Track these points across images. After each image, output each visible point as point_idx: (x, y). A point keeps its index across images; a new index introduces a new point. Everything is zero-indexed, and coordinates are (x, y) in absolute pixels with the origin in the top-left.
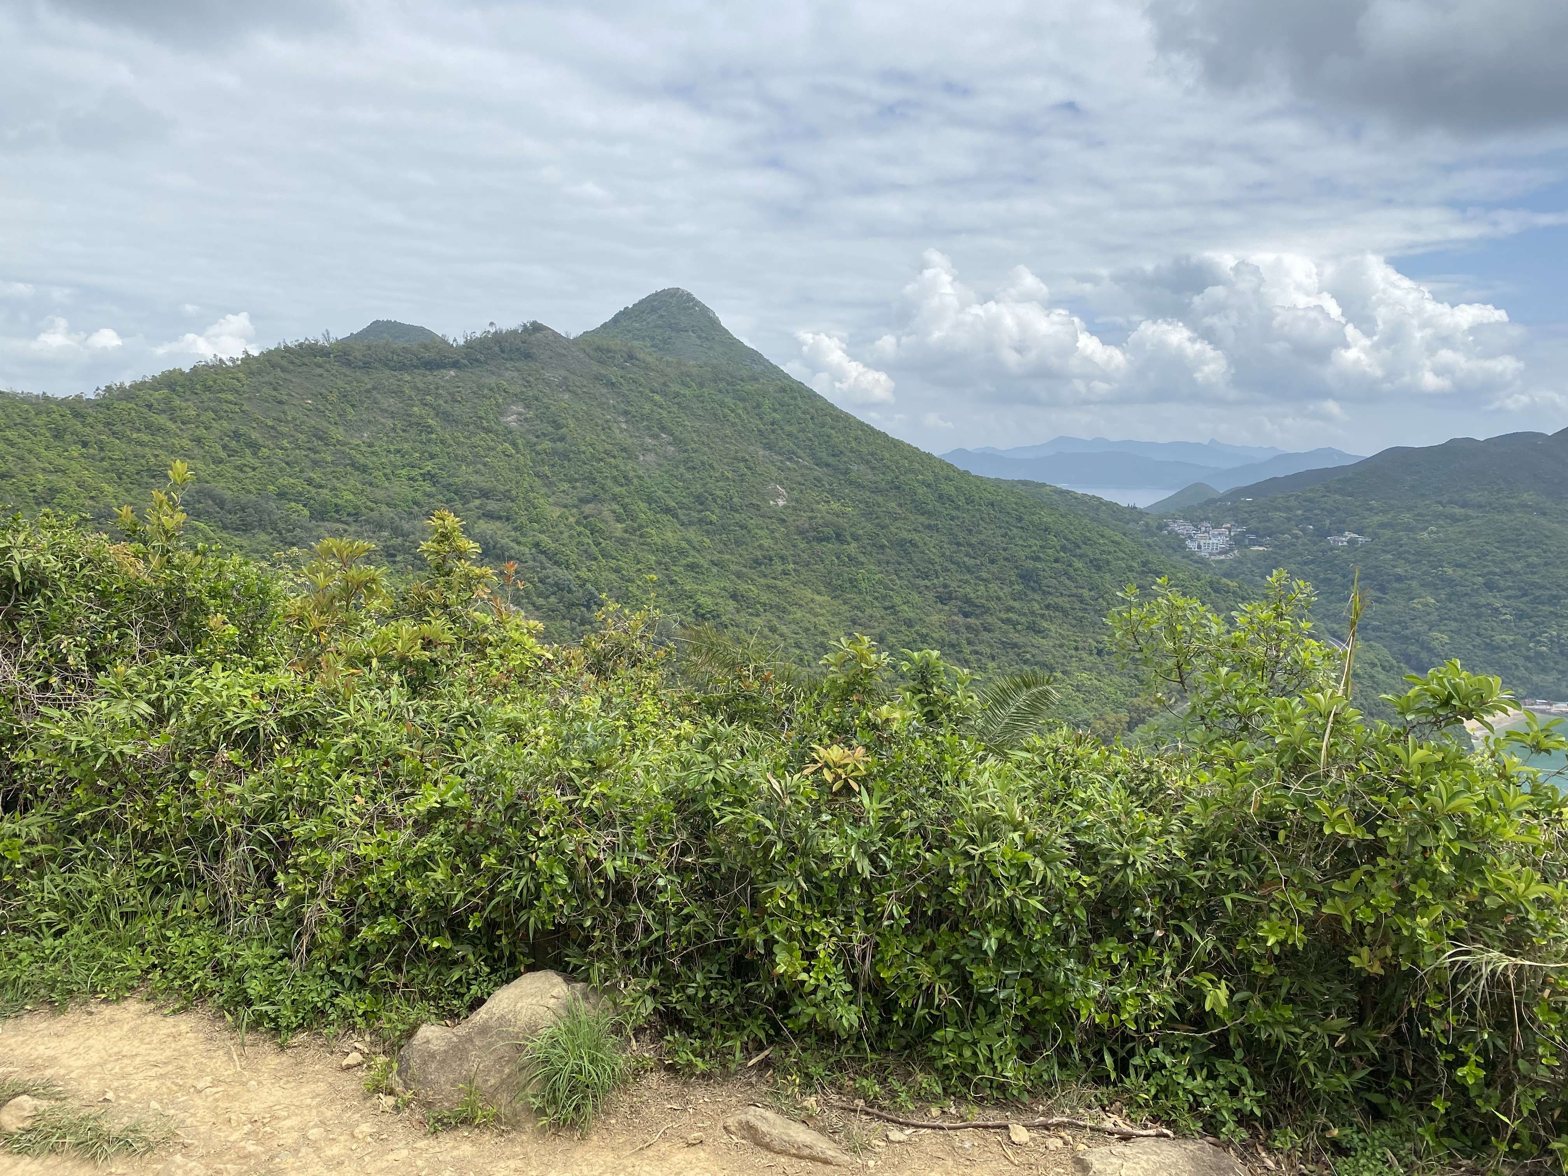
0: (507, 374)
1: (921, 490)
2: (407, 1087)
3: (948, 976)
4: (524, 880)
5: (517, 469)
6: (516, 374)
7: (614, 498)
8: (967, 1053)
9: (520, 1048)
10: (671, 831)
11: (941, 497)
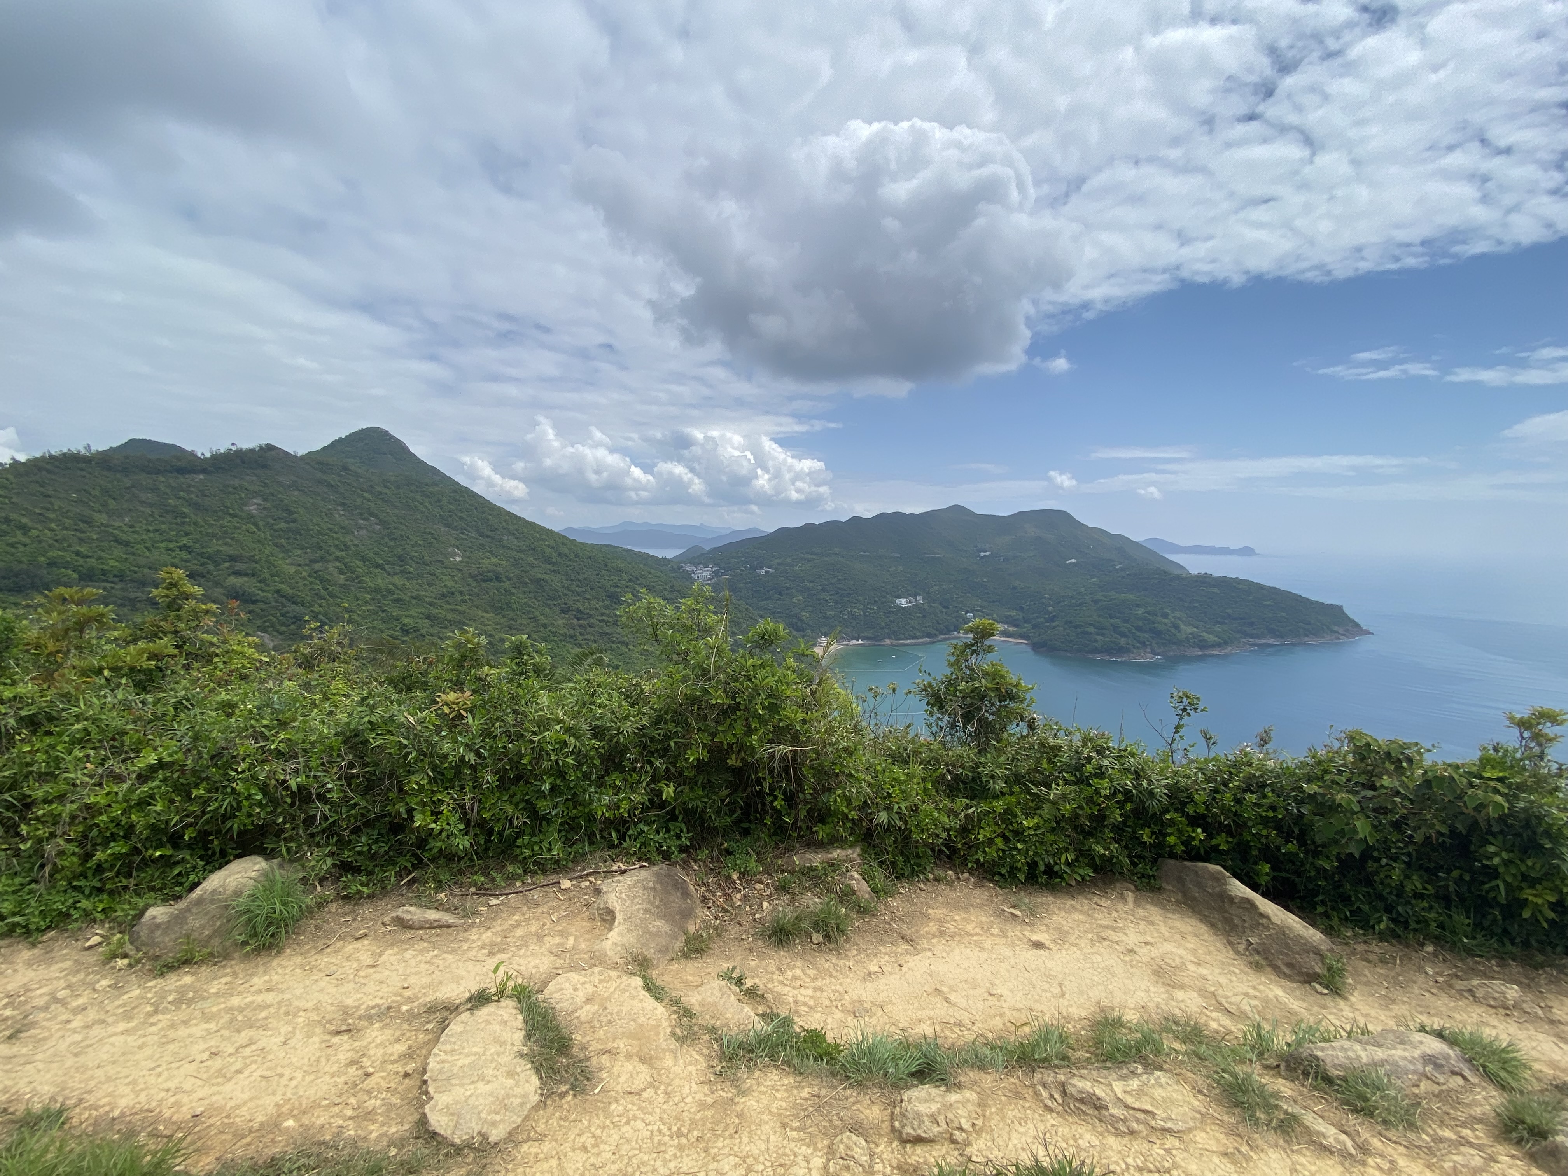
0: (248, 478)
1: (548, 550)
2: (138, 950)
3: (524, 809)
4: (227, 801)
5: (259, 541)
6: (254, 478)
7: (337, 559)
8: (536, 848)
9: (227, 907)
10: (339, 755)
11: (560, 554)
